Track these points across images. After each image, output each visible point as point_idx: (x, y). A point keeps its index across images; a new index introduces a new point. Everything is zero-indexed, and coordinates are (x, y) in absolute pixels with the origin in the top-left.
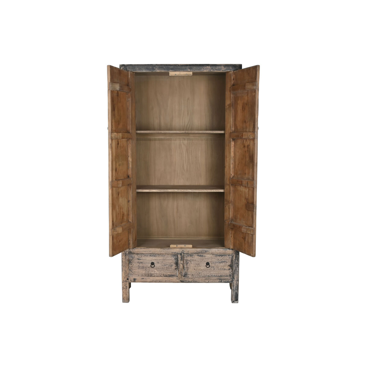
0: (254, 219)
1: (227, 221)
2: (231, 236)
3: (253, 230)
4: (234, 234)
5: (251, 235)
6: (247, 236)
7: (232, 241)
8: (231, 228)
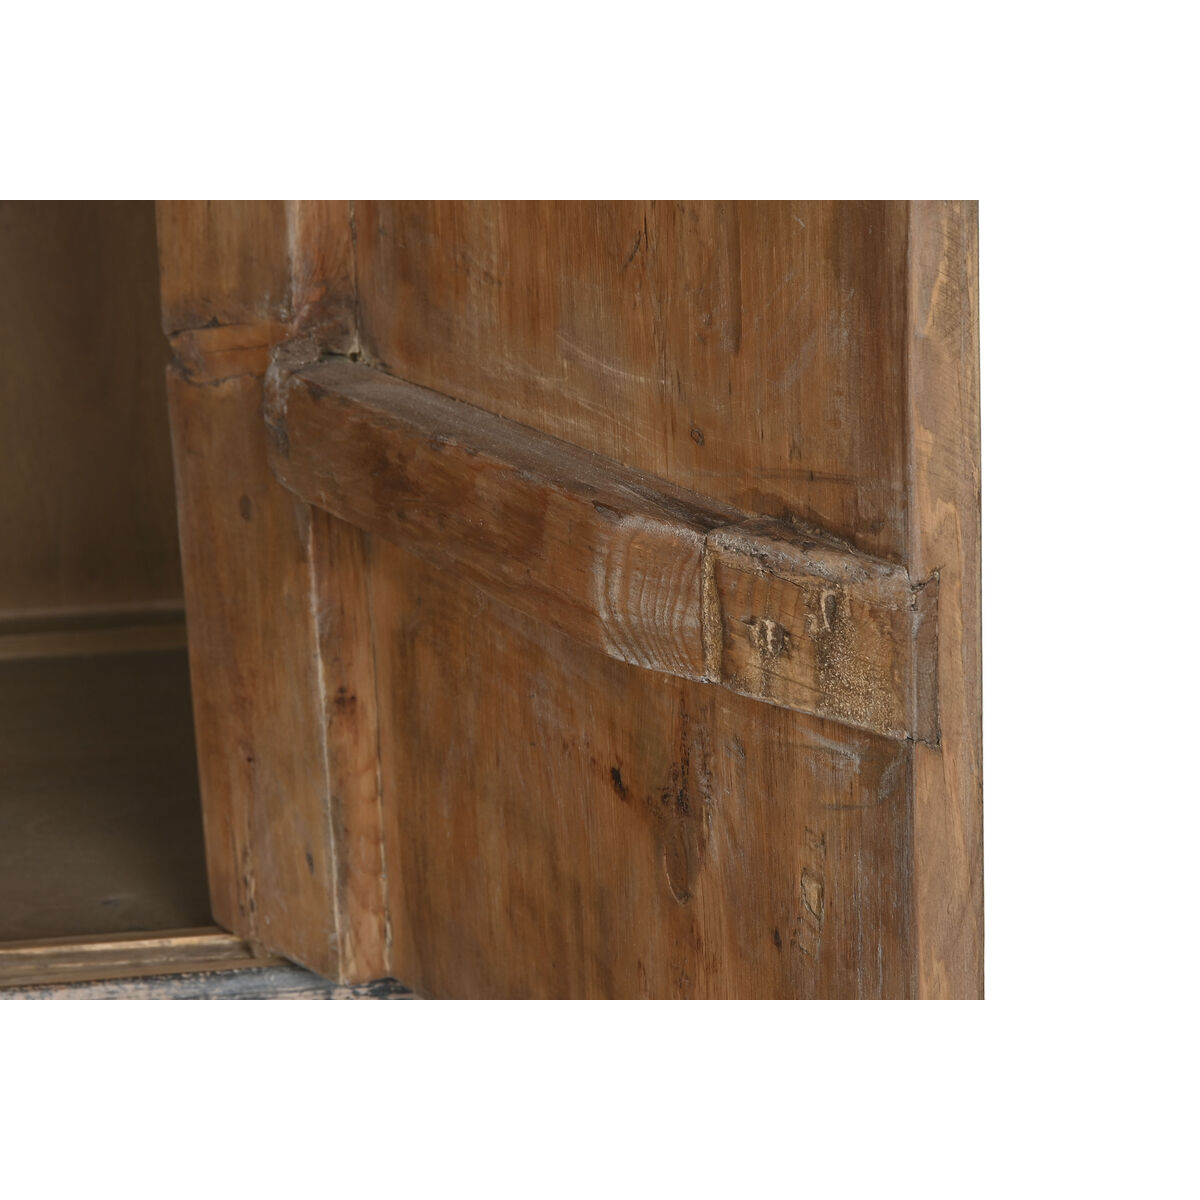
0: (922, 323)
1: (212, 340)
2: (344, 701)
3: (891, 621)
4: (404, 644)
5: (852, 758)
6: (726, 762)
7: (373, 815)
8: (321, 519)
